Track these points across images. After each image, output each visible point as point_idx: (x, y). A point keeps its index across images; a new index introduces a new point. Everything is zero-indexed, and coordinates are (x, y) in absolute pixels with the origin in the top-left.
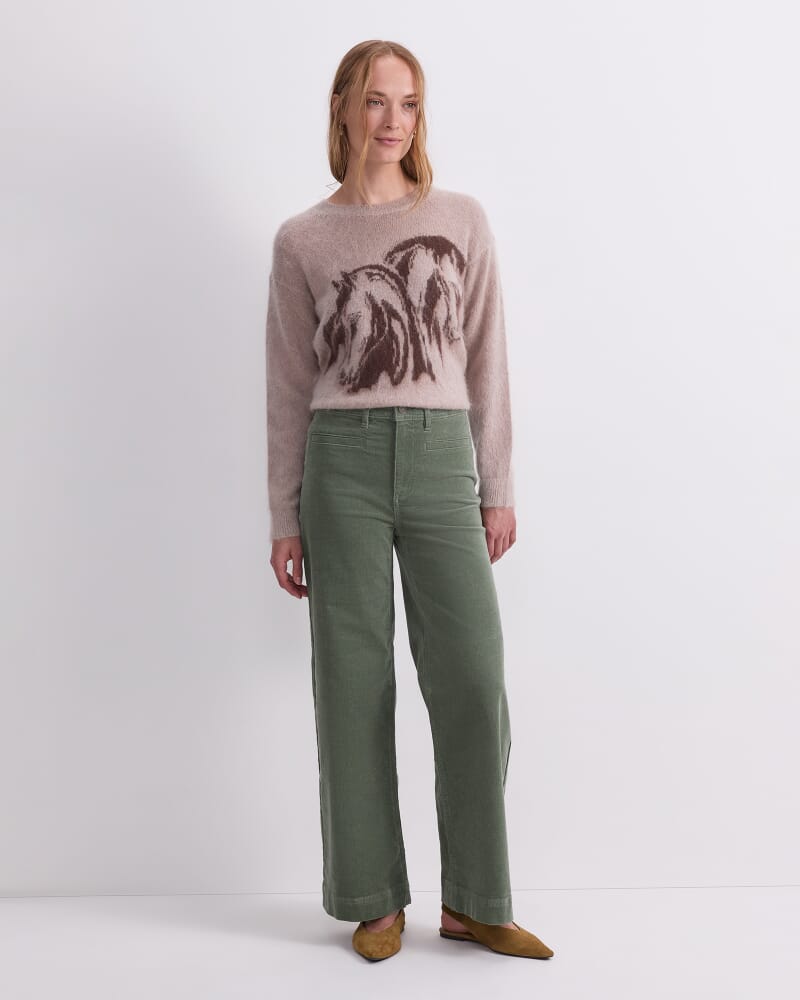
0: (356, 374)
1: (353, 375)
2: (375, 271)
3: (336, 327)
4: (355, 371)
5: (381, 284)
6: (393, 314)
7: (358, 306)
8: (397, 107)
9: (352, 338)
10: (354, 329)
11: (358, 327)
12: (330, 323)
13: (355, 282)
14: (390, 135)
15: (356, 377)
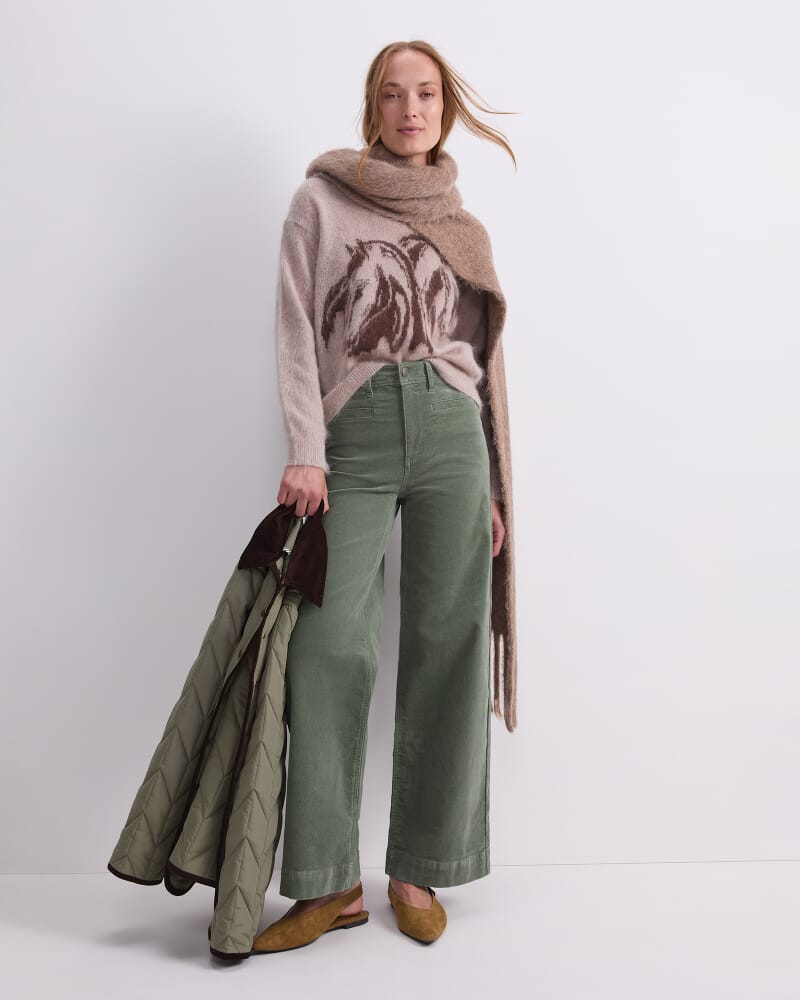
0: (356, 337)
1: (352, 338)
2: (389, 249)
3: (342, 290)
4: (355, 333)
5: (392, 262)
6: (398, 289)
7: (367, 274)
8: (413, 96)
9: (354, 303)
10: (359, 294)
11: (364, 292)
12: (338, 286)
13: (369, 252)
14: (409, 124)
15: (355, 340)
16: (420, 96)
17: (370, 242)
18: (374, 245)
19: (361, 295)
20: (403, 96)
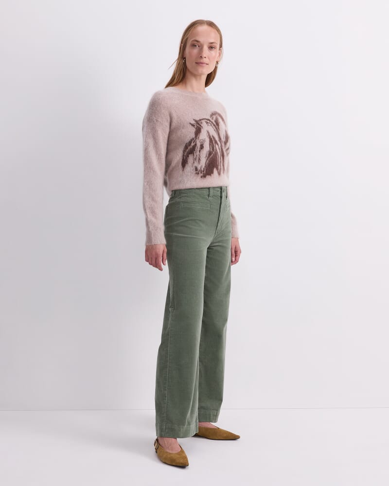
0: (204, 169)
1: (202, 169)
2: (208, 122)
3: (192, 144)
4: (203, 167)
5: (211, 127)
6: (216, 142)
7: (203, 136)
8: (206, 48)
9: (200, 151)
10: (202, 147)
11: (204, 146)
12: (190, 142)
13: (202, 125)
14: (202, 61)
15: (204, 170)
16: (209, 48)
17: (200, 120)
18: (202, 121)
19: (203, 147)
20: (201, 47)
